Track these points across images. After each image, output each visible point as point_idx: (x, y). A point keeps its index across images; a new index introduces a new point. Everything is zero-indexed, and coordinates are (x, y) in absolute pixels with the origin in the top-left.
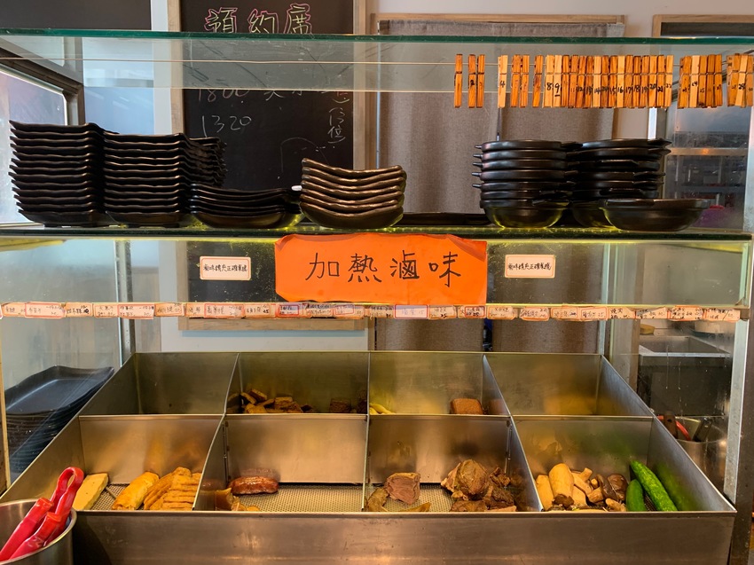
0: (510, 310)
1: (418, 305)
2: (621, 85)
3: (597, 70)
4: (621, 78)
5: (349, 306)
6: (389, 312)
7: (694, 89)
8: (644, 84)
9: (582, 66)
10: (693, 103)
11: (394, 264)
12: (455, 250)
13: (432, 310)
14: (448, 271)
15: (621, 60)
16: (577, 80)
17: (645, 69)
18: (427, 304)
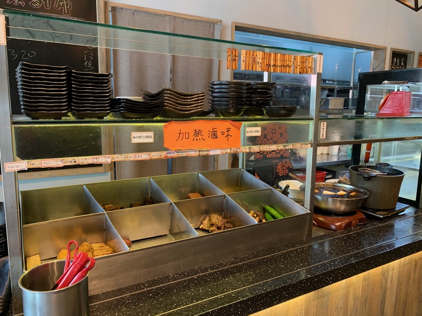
0: (248, 148)
1: (218, 149)
2: (279, 64)
3: (272, 58)
4: (279, 61)
5: (193, 151)
6: (207, 153)
7: (298, 67)
8: (285, 65)
9: (268, 56)
10: (298, 73)
11: (209, 133)
12: (230, 126)
13: (223, 150)
14: (228, 135)
15: (279, 55)
16: (266, 61)
17: (285, 59)
18: (221, 148)
